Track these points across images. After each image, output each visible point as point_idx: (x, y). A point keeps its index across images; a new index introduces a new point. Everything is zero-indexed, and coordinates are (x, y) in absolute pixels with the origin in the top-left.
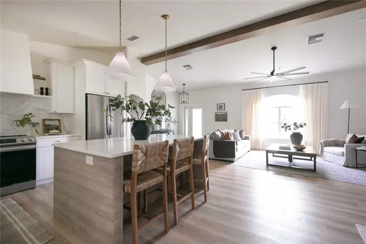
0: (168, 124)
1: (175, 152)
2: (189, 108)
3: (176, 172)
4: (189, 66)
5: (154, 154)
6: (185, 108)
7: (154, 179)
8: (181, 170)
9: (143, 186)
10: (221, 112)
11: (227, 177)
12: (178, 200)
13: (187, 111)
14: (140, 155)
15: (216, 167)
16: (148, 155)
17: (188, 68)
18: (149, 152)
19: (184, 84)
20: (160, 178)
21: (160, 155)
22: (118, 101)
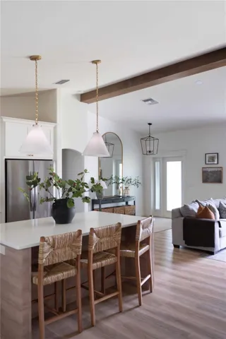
0: (126, 188)
1: (92, 242)
2: (161, 160)
3: (94, 266)
4: (150, 100)
5: (64, 246)
6: (155, 160)
7: (64, 273)
8: (102, 264)
9: (51, 279)
10: (212, 167)
11: (189, 276)
12: (95, 299)
13: (157, 164)
14: (47, 247)
15: (182, 260)
16: (56, 247)
17: (150, 102)
18: (56, 244)
19: (150, 124)
20: (72, 272)
21: (70, 246)
22: (35, 179)
